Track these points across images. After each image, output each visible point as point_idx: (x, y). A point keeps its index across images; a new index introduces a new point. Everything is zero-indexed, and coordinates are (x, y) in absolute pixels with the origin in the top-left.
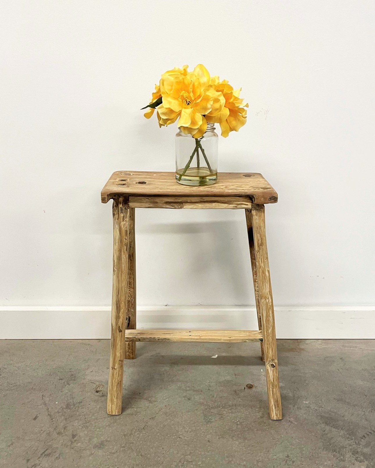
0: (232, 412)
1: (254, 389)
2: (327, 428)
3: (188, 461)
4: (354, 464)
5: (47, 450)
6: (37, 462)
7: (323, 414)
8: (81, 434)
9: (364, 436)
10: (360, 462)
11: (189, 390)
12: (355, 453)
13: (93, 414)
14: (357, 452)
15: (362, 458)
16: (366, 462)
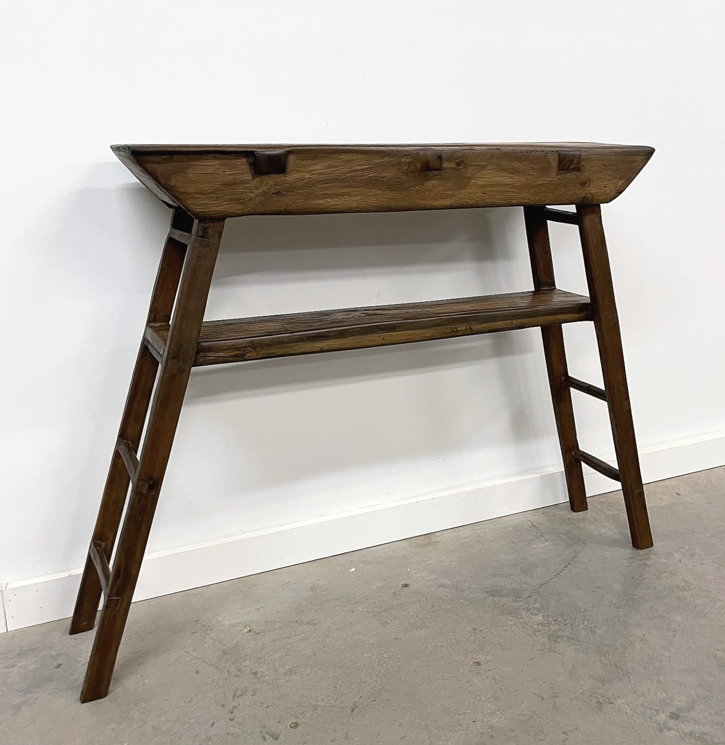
0: (403, 611)
1: (411, 587)
2: (496, 599)
3: (387, 658)
4: (532, 618)
5: (236, 693)
6: (234, 704)
7: (486, 590)
8: (262, 670)
9: (530, 596)
10: (536, 615)
11: (347, 605)
12: (528, 610)
13: (261, 651)
14: (530, 609)
15: (536, 612)
16: (541, 614)
